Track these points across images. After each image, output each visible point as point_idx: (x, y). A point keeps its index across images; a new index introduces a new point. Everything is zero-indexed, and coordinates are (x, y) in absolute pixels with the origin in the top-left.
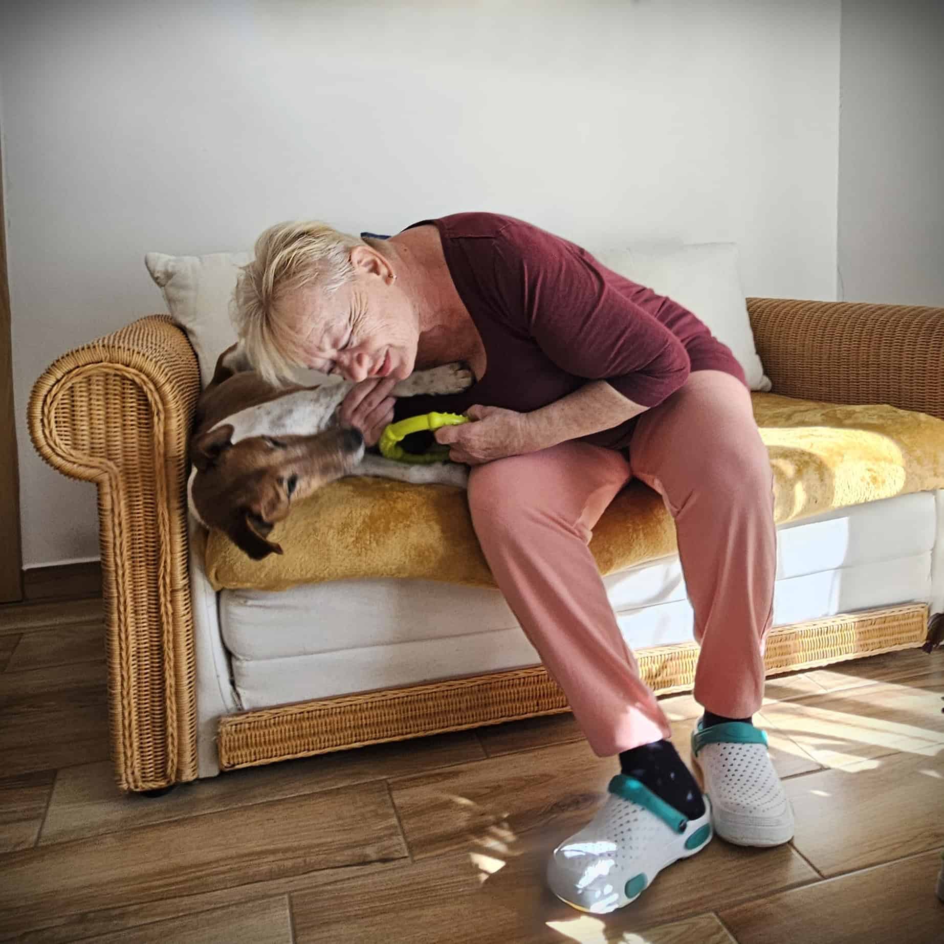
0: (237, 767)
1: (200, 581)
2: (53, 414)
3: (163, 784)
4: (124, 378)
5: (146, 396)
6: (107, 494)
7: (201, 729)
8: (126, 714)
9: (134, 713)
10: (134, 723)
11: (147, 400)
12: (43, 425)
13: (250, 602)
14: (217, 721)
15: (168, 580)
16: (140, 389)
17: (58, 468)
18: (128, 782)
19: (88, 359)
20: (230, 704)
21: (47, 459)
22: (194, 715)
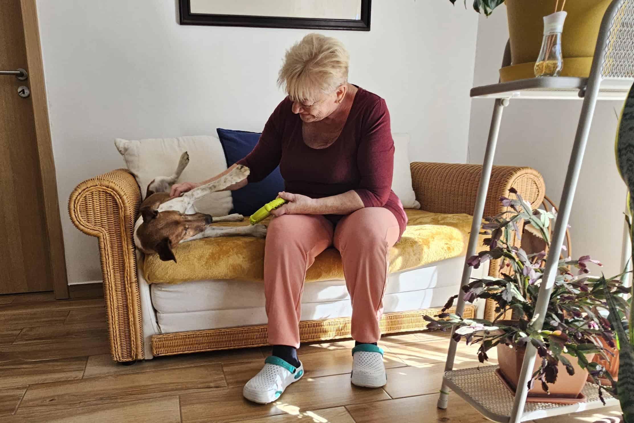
0: (160, 355)
1: (142, 280)
2: (78, 208)
3: (130, 359)
4: (106, 193)
5: (116, 201)
6: (102, 241)
7: (145, 340)
8: (115, 332)
9: (117, 331)
10: (118, 335)
11: (116, 202)
12: (75, 212)
13: (163, 289)
14: (151, 337)
15: (129, 278)
16: (113, 197)
17: (82, 230)
18: (117, 358)
19: (92, 185)
20: (156, 331)
21: (77, 227)
22: (142, 333)
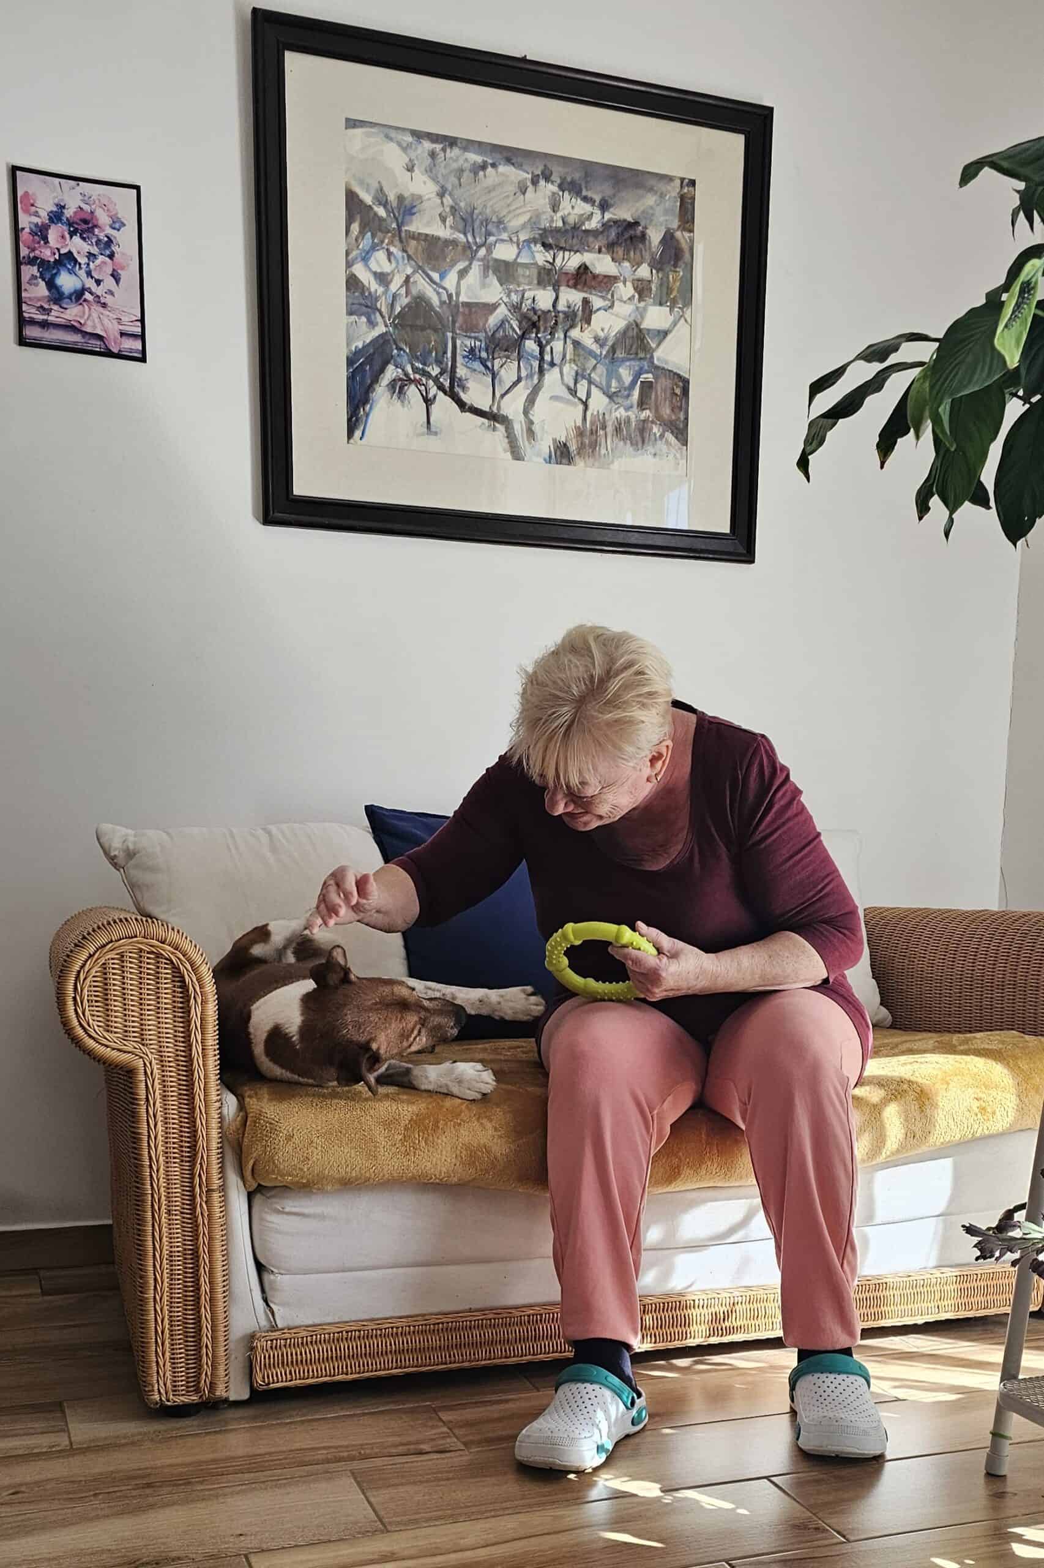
0: (272, 1385)
2: (85, 992)
3: (195, 1398)
4: (159, 956)
5: (182, 976)
6: (141, 1081)
9: (166, 1322)
11: (182, 982)
12: (76, 1004)
13: (286, 1209)
14: (250, 1338)
15: (204, 1179)
16: (175, 968)
17: (89, 1052)
19: (122, 933)
20: (263, 1322)
21: (77, 1042)
22: (228, 1327)
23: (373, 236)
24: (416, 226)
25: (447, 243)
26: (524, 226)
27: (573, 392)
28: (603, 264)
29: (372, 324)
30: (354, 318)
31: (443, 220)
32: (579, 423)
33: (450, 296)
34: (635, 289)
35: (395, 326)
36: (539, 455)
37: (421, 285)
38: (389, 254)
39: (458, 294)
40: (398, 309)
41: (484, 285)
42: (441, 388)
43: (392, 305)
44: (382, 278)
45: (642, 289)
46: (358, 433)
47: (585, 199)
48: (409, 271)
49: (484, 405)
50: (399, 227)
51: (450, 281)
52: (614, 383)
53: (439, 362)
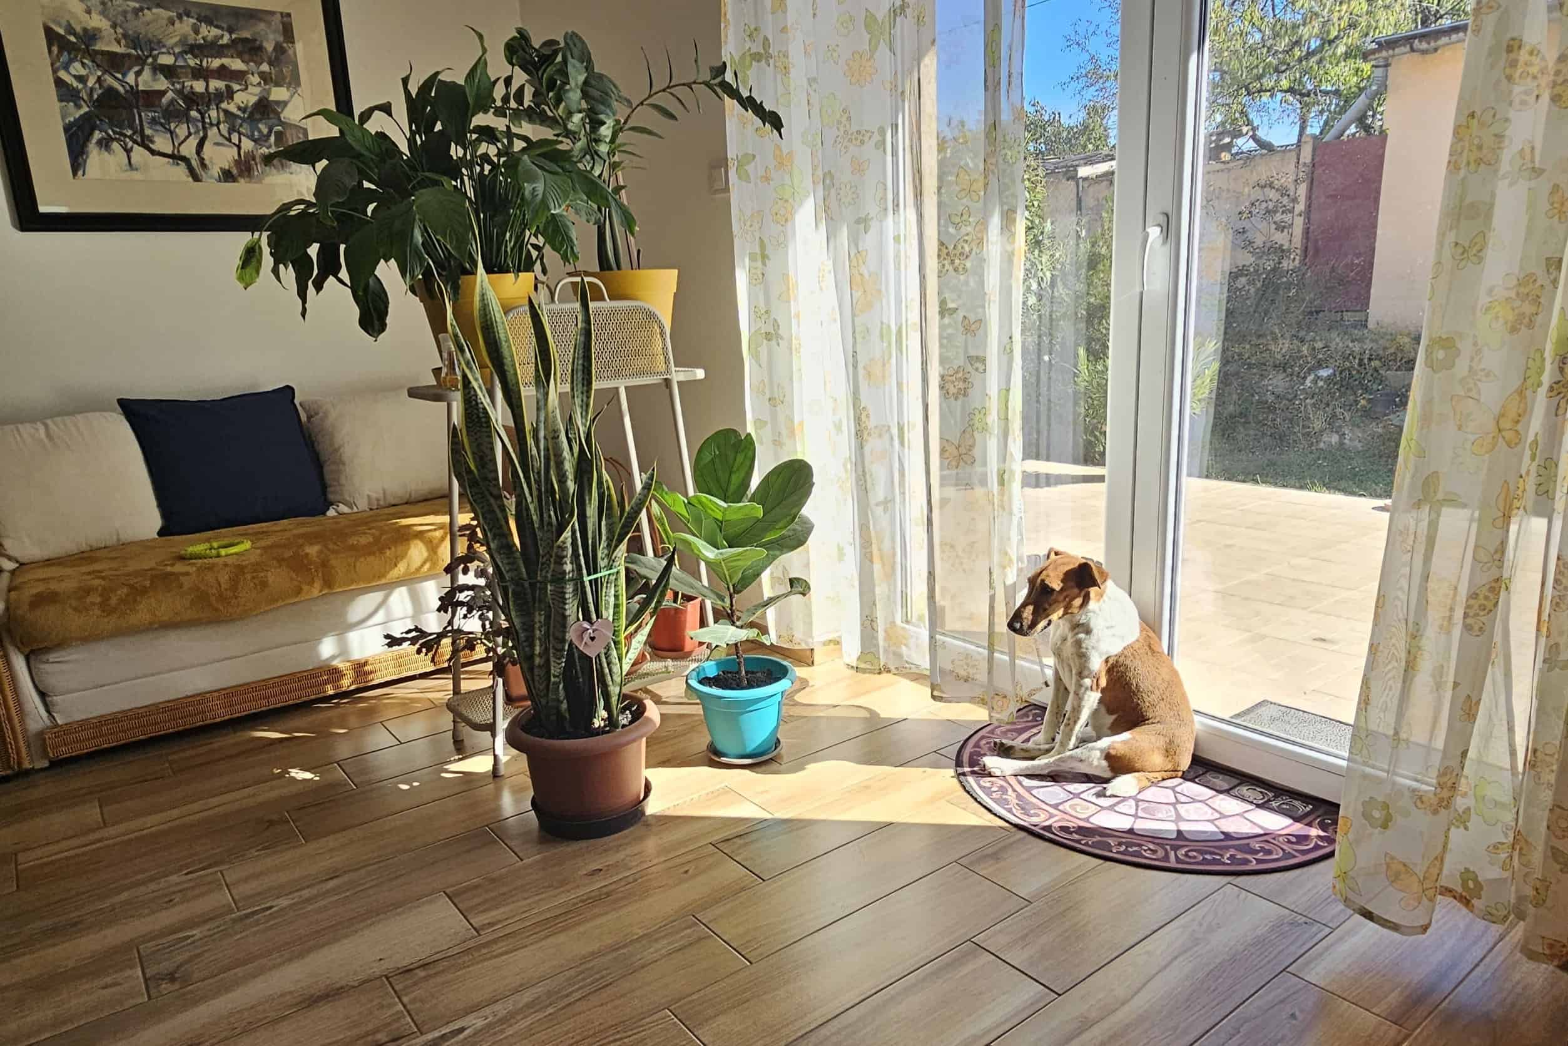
0: (61, 757)
7: (31, 739)
14: (40, 734)
22: (25, 733)
23: (69, 54)
24: (99, 46)
25: (123, 55)
26: (176, 45)
27: (229, 140)
28: (237, 64)
29: (78, 107)
30: (64, 104)
31: (119, 43)
32: (236, 157)
33: (131, 87)
34: (261, 78)
35: (95, 107)
36: (212, 177)
37: (109, 80)
38: (83, 64)
39: (137, 86)
40: (95, 97)
41: (155, 80)
42: (135, 142)
43: (91, 95)
44: (81, 79)
45: (265, 78)
46: (80, 173)
47: (217, 27)
48: (99, 73)
49: (169, 150)
50: (87, 47)
51: (130, 78)
52: (256, 133)
53: (131, 127)
